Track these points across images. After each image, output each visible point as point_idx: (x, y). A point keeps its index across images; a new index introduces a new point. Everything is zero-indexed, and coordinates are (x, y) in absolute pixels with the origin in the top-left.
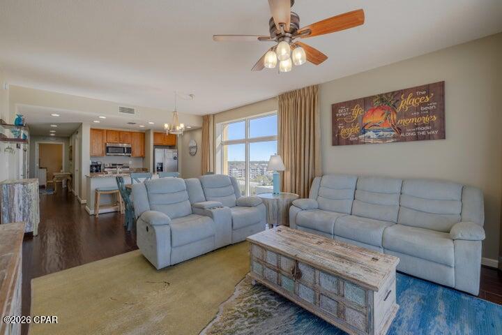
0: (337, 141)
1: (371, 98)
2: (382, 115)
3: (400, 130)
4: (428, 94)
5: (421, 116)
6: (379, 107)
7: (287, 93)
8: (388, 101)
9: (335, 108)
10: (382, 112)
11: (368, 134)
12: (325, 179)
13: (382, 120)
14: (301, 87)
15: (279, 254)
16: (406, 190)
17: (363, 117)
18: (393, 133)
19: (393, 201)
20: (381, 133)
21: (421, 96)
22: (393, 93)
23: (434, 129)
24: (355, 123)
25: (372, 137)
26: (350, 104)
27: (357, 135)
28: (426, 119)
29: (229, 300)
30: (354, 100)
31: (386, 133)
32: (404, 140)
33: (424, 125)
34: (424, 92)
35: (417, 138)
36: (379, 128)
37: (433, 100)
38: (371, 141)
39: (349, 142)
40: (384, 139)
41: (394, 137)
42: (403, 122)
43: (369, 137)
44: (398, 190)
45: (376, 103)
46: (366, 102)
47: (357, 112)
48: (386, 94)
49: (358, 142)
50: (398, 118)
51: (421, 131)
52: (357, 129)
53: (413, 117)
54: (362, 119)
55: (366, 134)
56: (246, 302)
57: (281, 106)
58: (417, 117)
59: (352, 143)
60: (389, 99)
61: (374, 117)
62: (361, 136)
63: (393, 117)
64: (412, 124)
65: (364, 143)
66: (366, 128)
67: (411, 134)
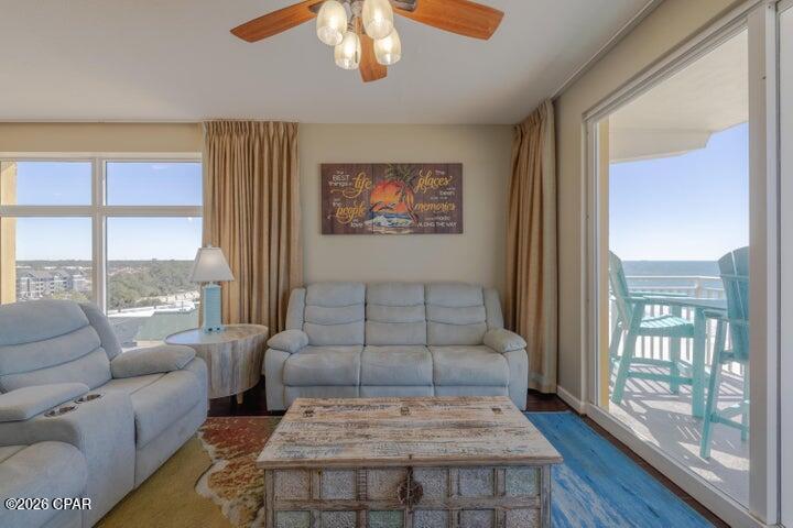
0: (330, 227)
1: (382, 166)
2: (397, 193)
3: (417, 217)
4: (447, 176)
5: (440, 201)
6: (392, 181)
7: (228, 123)
8: (402, 174)
9: (327, 171)
10: (396, 190)
11: (380, 219)
12: (314, 293)
13: (396, 200)
14: (261, 118)
15: (359, 469)
16: (431, 299)
17: (370, 193)
18: (410, 222)
19: (419, 315)
20: (395, 220)
21: (441, 176)
22: (410, 165)
23: (452, 220)
24: (360, 199)
25: (383, 224)
26: (352, 169)
27: (362, 220)
28: (445, 207)
30: (357, 165)
31: (401, 221)
32: (421, 231)
33: (443, 215)
34: (443, 173)
35: (436, 230)
36: (391, 212)
37: (451, 184)
38: (382, 230)
39: (349, 230)
40: (399, 229)
41: (410, 227)
42: (421, 207)
43: (379, 224)
44: (422, 299)
45: (389, 176)
46: (375, 170)
47: (362, 183)
48: (402, 165)
49: (361, 231)
50: (416, 202)
51: (440, 222)
52: (361, 210)
53: (431, 202)
54: (370, 195)
55: (374, 220)
57: (211, 146)
58: (436, 202)
59: (354, 232)
60: (405, 173)
61: (386, 196)
62: (368, 222)
63: (410, 199)
64: (431, 211)
65: (372, 233)
66: (375, 210)
67: (429, 224)
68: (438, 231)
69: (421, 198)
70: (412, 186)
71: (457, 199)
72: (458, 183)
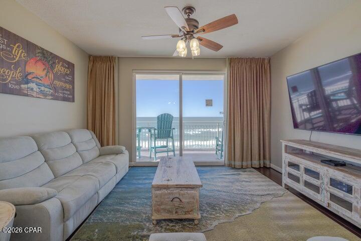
1: (35, 46)
2: (44, 69)
3: (55, 89)
4: (69, 68)
5: (66, 82)
6: (41, 60)
10: (43, 67)
11: (32, 85)
17: (26, 63)
18: (51, 91)
20: (43, 88)
21: (66, 67)
22: (51, 53)
23: (70, 94)
24: (17, 65)
25: (35, 89)
26: (10, 37)
28: (68, 86)
29: (225, 221)
32: (57, 98)
36: (40, 82)
38: (34, 94)
39: (7, 90)
40: (45, 95)
41: (51, 95)
42: (58, 83)
43: (32, 89)
45: (39, 55)
46: (29, 47)
47: (18, 53)
48: (47, 51)
50: (54, 79)
51: (66, 94)
52: (18, 75)
53: (62, 81)
54: (25, 65)
55: (29, 85)
56: (214, 215)
58: (64, 82)
59: (12, 92)
60: (48, 58)
61: (37, 69)
62: (23, 86)
63: (51, 76)
64: (62, 87)
65: (27, 95)
66: (29, 77)
67: (61, 95)
68: (65, 99)
69: (57, 77)
70: (52, 67)
71: (72, 82)
72: (73, 74)
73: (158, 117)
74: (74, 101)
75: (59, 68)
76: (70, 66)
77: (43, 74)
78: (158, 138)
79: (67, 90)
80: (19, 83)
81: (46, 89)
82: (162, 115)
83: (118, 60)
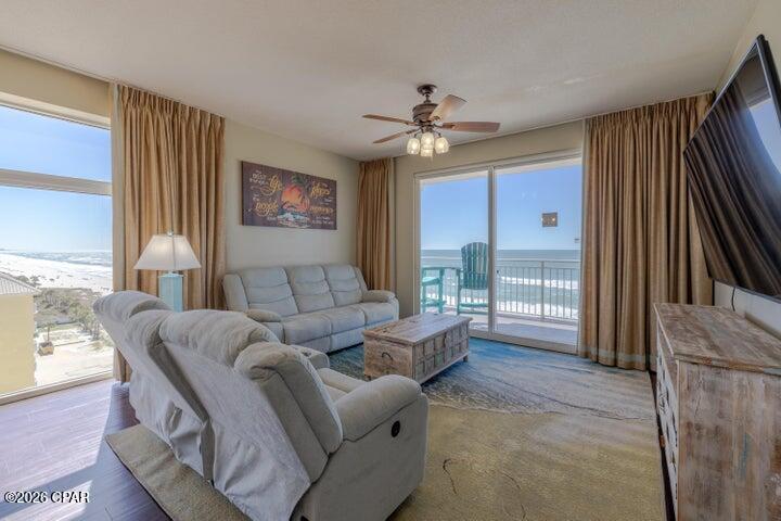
0: (248, 218)
1: (290, 173)
3: (312, 216)
4: (328, 188)
5: (325, 206)
6: (296, 186)
8: (302, 182)
9: (245, 168)
10: (298, 194)
11: (288, 215)
17: (281, 193)
18: (307, 219)
19: (325, 288)
20: (298, 217)
23: (331, 220)
24: (273, 197)
25: (290, 219)
26: (268, 171)
28: (327, 210)
30: (272, 168)
32: (314, 227)
34: (326, 186)
36: (296, 210)
37: (331, 194)
38: (289, 224)
39: (266, 223)
40: (301, 225)
41: (308, 223)
42: (315, 209)
43: (287, 220)
44: (324, 277)
45: (294, 182)
46: (285, 175)
47: (275, 184)
49: (275, 224)
50: (311, 204)
51: (324, 220)
52: (274, 206)
53: (320, 206)
54: (281, 196)
55: (284, 216)
58: (323, 206)
59: (269, 224)
60: (304, 181)
61: (292, 197)
62: (280, 217)
63: (307, 201)
64: (319, 212)
65: (282, 226)
66: (285, 207)
67: (318, 222)
68: (323, 227)
69: (314, 202)
70: (308, 192)
71: (334, 205)
72: (334, 194)
73: (463, 249)
74: (335, 229)
75: (317, 190)
76: (331, 185)
77: (298, 201)
78: (466, 286)
79: (327, 215)
80: (275, 215)
81: (302, 218)
82: (469, 246)
83: (395, 161)
